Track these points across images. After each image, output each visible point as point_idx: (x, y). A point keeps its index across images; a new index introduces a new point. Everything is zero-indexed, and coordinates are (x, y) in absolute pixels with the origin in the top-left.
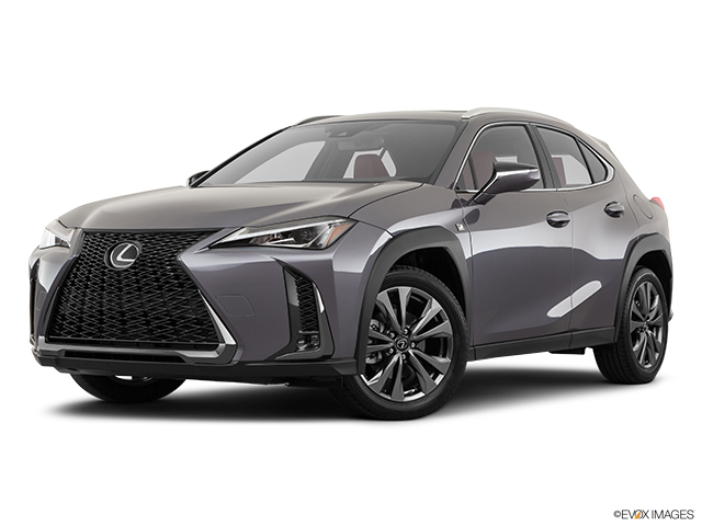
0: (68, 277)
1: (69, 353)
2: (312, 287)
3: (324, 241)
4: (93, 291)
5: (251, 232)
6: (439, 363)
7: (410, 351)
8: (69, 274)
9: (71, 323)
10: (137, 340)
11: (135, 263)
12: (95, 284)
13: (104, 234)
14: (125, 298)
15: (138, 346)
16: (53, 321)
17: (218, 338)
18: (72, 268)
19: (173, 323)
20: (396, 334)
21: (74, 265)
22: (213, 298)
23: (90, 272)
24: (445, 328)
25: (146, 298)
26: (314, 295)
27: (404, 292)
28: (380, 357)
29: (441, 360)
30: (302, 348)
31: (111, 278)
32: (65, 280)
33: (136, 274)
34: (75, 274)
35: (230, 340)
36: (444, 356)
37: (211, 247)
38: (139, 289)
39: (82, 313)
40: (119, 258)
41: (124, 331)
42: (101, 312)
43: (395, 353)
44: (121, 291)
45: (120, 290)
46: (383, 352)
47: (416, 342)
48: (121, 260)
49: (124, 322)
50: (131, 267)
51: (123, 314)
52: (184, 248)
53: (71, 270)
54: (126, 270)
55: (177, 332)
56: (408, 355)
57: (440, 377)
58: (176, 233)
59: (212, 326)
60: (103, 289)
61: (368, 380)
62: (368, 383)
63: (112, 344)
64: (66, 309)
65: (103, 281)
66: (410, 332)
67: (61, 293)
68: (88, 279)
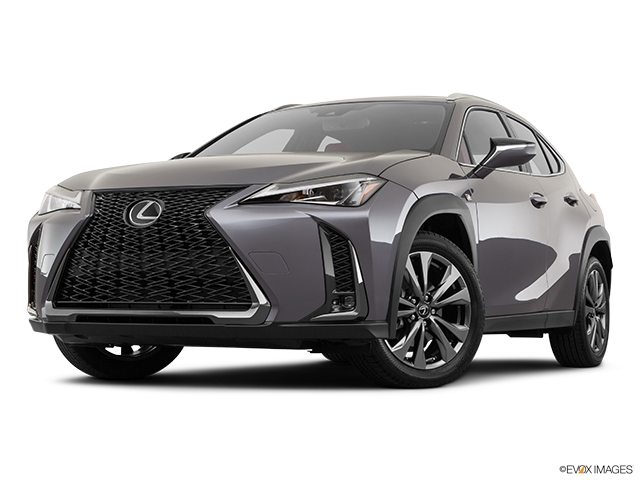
0: (80, 238)
1: (81, 318)
2: (348, 246)
3: (358, 199)
4: (110, 251)
5: (280, 188)
6: (459, 330)
7: (432, 318)
8: (81, 234)
9: (83, 287)
10: (158, 302)
11: (158, 220)
12: (112, 243)
13: (117, 193)
14: (146, 258)
15: (159, 307)
16: (61, 285)
17: (251, 298)
18: (85, 228)
19: (200, 283)
20: (418, 300)
21: (87, 225)
22: (246, 255)
23: (106, 231)
24: (464, 295)
25: (170, 256)
26: (349, 253)
27: (426, 257)
28: (402, 323)
29: (461, 328)
30: (336, 310)
31: (131, 236)
32: (77, 242)
33: (159, 232)
34: (89, 235)
35: (263, 300)
36: (462, 324)
37: (240, 203)
38: (163, 248)
39: (95, 275)
40: (140, 216)
41: (144, 293)
42: (118, 274)
43: (417, 320)
44: (141, 250)
45: (141, 248)
46: (405, 318)
47: (436, 309)
48: (141, 217)
49: (144, 284)
50: (154, 225)
51: (142, 275)
52: (211, 204)
53: (84, 231)
54: (148, 228)
55: (203, 293)
56: (429, 322)
57: (459, 346)
58: (201, 190)
59: (244, 285)
60: (121, 248)
61: (392, 346)
62: (393, 350)
63: (130, 307)
64: (77, 273)
65: (122, 241)
66: (430, 298)
67: (71, 255)
68: (104, 238)
